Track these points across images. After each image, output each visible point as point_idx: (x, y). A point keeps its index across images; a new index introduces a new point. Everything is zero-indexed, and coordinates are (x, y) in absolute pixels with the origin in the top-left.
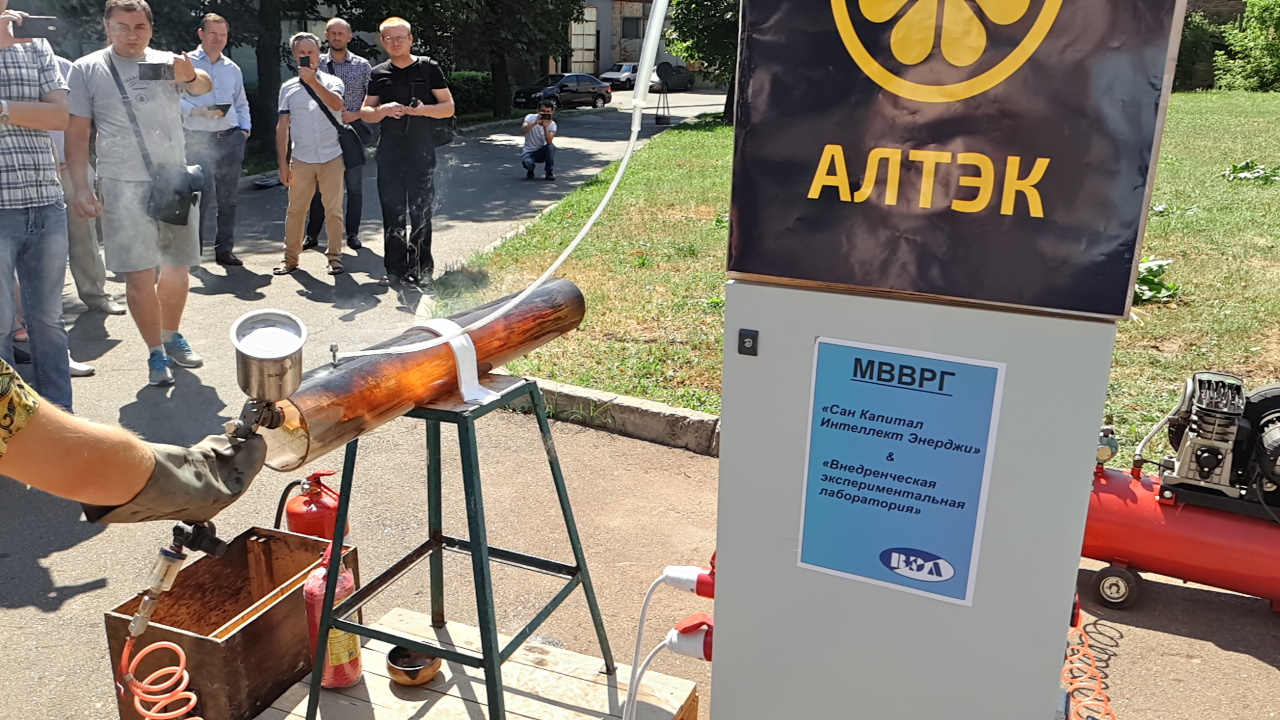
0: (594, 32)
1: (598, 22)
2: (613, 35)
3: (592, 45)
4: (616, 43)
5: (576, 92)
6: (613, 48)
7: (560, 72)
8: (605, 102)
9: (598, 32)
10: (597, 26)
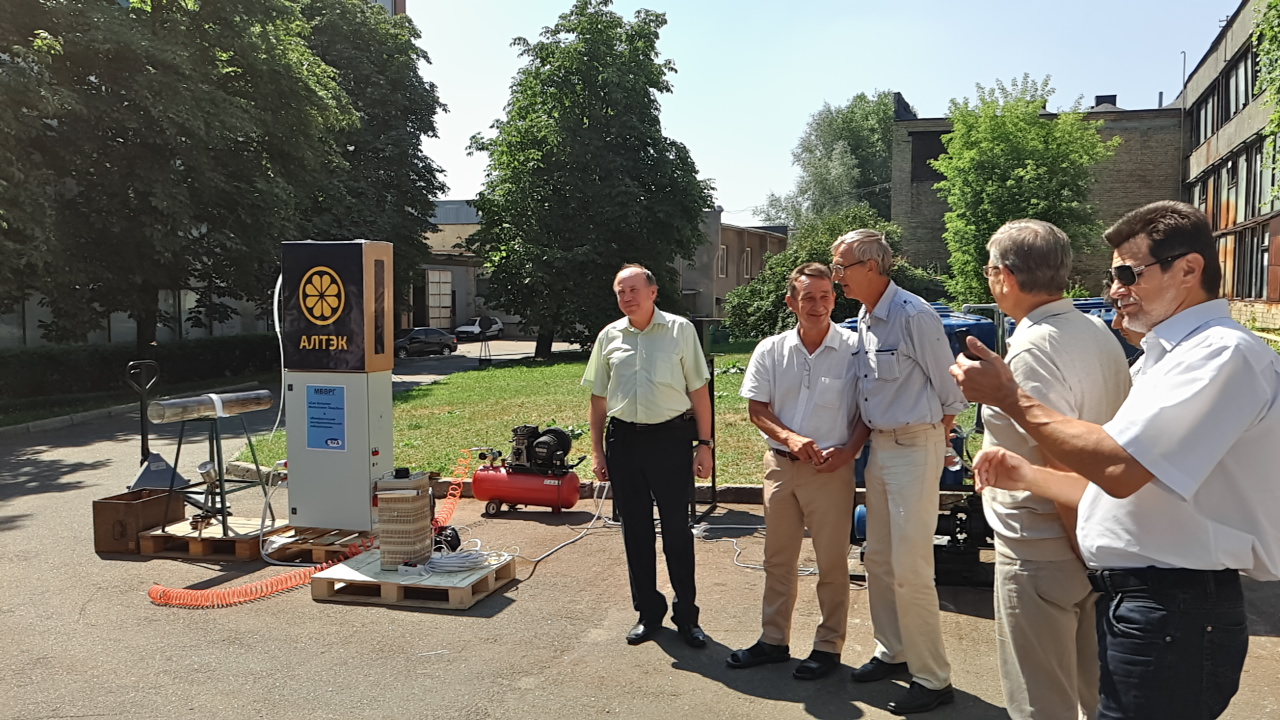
0: (449, 292)
1: (452, 283)
2: (469, 294)
3: (449, 304)
4: (471, 301)
5: (426, 343)
6: (469, 305)
7: (411, 327)
8: (451, 351)
9: (454, 292)
10: (452, 286)
